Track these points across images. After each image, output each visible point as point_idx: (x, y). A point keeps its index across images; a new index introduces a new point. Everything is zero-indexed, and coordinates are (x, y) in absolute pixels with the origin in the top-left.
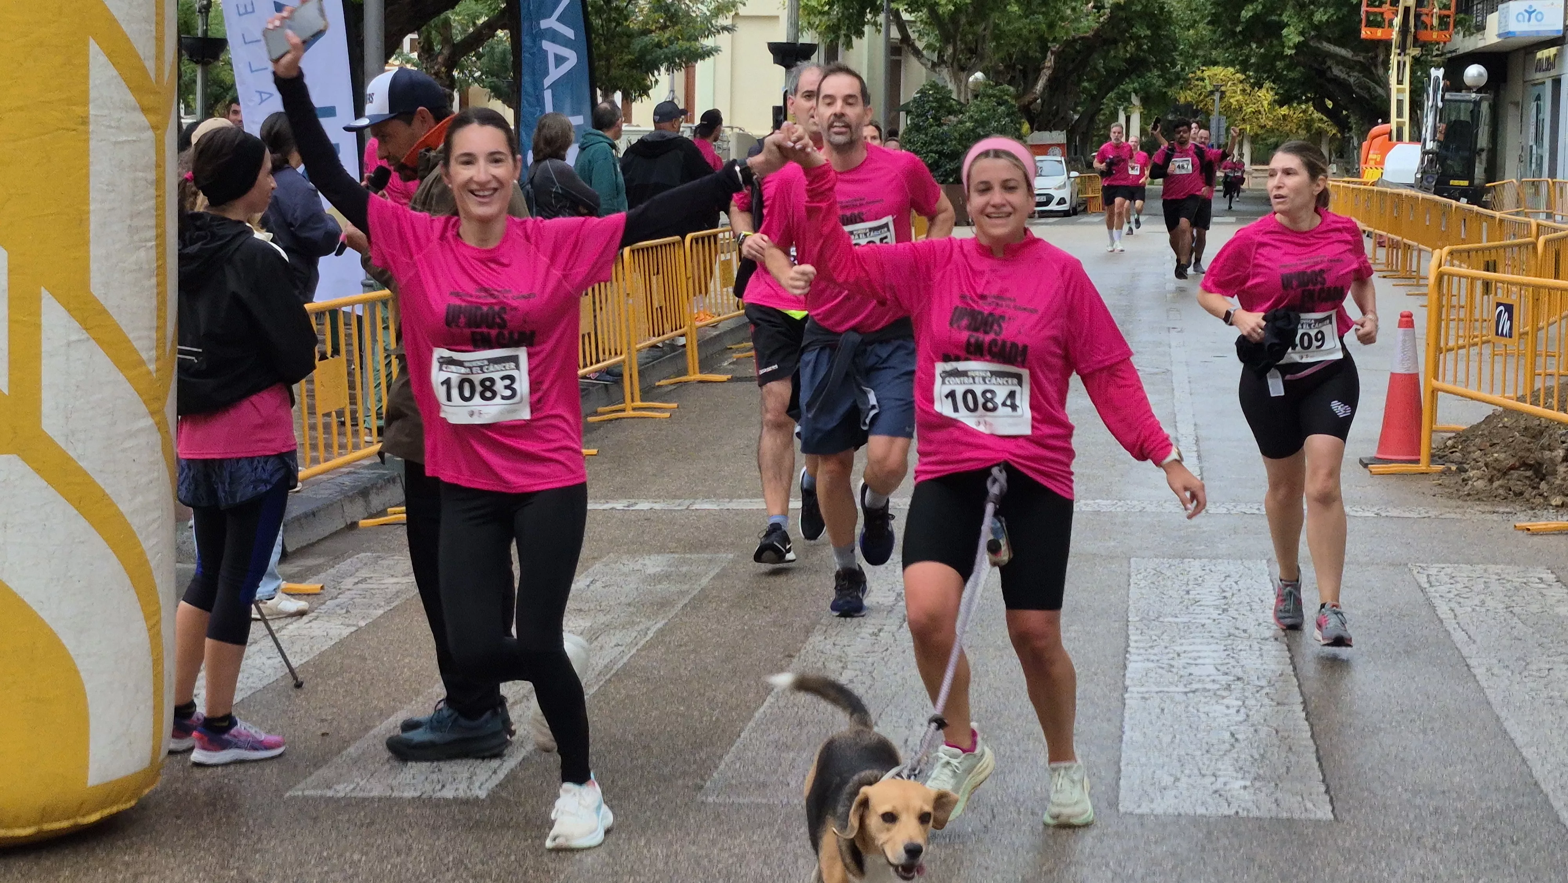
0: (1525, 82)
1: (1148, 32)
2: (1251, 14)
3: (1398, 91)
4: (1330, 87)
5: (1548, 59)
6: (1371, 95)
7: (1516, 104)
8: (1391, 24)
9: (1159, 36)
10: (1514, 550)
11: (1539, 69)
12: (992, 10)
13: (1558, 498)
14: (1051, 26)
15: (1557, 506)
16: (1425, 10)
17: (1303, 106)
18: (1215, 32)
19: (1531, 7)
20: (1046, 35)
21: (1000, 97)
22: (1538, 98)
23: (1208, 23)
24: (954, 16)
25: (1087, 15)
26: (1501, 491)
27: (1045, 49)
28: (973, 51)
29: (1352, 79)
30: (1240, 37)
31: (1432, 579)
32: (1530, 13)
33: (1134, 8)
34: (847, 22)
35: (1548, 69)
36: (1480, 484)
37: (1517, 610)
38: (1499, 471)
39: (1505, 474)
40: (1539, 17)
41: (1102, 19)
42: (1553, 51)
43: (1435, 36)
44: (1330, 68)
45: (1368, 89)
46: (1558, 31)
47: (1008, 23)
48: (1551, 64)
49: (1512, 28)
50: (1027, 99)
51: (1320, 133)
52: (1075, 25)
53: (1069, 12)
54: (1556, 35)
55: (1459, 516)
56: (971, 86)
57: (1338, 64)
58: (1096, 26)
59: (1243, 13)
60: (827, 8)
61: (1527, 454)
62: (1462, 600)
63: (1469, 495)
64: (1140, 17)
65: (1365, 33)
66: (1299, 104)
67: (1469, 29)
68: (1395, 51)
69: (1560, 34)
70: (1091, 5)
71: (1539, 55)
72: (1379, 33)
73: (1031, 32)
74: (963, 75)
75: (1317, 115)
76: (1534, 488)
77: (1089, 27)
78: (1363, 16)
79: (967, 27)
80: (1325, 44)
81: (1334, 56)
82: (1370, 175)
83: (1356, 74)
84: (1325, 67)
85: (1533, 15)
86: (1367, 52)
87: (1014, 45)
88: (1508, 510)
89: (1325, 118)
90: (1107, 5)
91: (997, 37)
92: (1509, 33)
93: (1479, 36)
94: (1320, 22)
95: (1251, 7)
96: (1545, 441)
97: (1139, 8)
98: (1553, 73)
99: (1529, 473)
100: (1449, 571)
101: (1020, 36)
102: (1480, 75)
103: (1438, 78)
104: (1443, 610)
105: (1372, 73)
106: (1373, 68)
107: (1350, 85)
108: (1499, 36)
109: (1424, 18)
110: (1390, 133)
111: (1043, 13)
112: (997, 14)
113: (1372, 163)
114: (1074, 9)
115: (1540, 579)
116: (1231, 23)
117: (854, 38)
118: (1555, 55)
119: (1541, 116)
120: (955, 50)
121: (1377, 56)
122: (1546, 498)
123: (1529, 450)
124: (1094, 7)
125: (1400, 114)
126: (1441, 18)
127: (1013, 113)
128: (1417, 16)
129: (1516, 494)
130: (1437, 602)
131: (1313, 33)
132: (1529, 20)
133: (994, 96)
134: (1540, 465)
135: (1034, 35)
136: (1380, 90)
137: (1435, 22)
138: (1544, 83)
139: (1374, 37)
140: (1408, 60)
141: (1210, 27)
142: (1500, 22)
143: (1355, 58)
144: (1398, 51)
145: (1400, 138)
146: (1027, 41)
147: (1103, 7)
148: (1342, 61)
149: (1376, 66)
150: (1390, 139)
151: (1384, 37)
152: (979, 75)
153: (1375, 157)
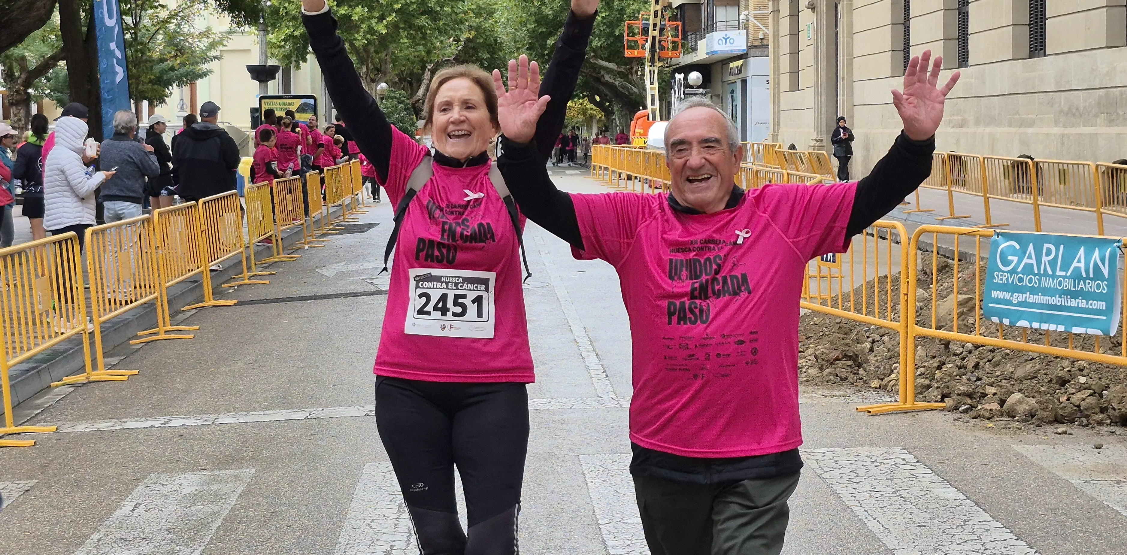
0: (723, 82)
1: (489, 56)
2: (553, 42)
3: (651, 89)
4: (601, 88)
5: (737, 67)
6: (629, 93)
7: (718, 96)
8: (643, 47)
9: (494, 59)
10: (868, 432)
11: (732, 73)
12: (391, 43)
13: (876, 382)
14: (429, 52)
15: (876, 388)
16: (662, 38)
17: (581, 101)
18: (531, 55)
19: (726, 35)
20: (425, 59)
21: (399, 99)
22: (732, 92)
23: (527, 49)
24: (365, 47)
25: (450, 46)
26: (832, 377)
27: (424, 68)
28: (378, 70)
29: (618, 82)
30: (546, 57)
31: (822, 464)
32: (726, 39)
33: (478, 41)
34: (296, 52)
35: (738, 74)
36: (813, 371)
37: (904, 493)
38: (827, 361)
39: (832, 363)
40: (732, 41)
41: (460, 48)
42: (740, 62)
43: (670, 54)
44: (603, 75)
45: (628, 89)
46: (744, 50)
47: (401, 51)
48: (739, 70)
49: (715, 49)
50: (415, 98)
51: (591, 117)
52: (443, 52)
53: (438, 44)
54: (742, 52)
55: (809, 401)
56: (378, 92)
57: (608, 73)
58: (457, 52)
59: (549, 42)
60: (283, 43)
61: (847, 348)
62: (855, 485)
63: (807, 381)
64: (483, 47)
65: (627, 53)
66: (579, 99)
67: (687, 50)
68: (647, 64)
69: (745, 52)
70: (452, 39)
71: (731, 65)
72: (636, 53)
73: (415, 57)
74: (373, 85)
75: (590, 106)
76: (855, 374)
77: (451, 53)
78: (625, 42)
79: (374, 54)
80: (600, 61)
81: (606, 69)
82: (637, 142)
83: (619, 79)
84: (600, 75)
85: (728, 40)
86: (626, 65)
87: (404, 66)
88: (841, 393)
89: (594, 108)
90: (461, 39)
91: (394, 61)
92: (713, 52)
93: (694, 54)
94: (597, 46)
95: (553, 38)
96: (853, 335)
97: (481, 41)
98: (741, 76)
99: (850, 363)
100: (829, 455)
101: (408, 59)
102: (698, 78)
103: (680, 79)
104: (846, 496)
105: (628, 78)
106: (630, 76)
107: (616, 87)
108: (707, 53)
109: (662, 43)
110: (648, 116)
111: (423, 45)
112: (394, 45)
113: (638, 134)
114: (442, 42)
115: (904, 460)
116: (541, 49)
117: (301, 62)
118: (742, 65)
119: (734, 103)
120: (367, 69)
121: (632, 68)
122: (865, 381)
123: (847, 345)
124: (454, 40)
125: (653, 104)
126: (673, 42)
127: (408, 109)
128: (660, 42)
129: (842, 379)
130: (838, 488)
131: (592, 54)
132: (726, 43)
133: (395, 98)
134: (857, 356)
135: (417, 59)
136: (635, 90)
137: (670, 45)
138: (736, 82)
139: (631, 56)
140: (656, 69)
141: (528, 52)
142: (707, 45)
143: (619, 70)
144: (650, 64)
145: (654, 118)
146: (413, 63)
147: (459, 41)
148: (609, 71)
149: (632, 74)
150: (648, 119)
151: (639, 56)
152: (383, 85)
153: (639, 131)
